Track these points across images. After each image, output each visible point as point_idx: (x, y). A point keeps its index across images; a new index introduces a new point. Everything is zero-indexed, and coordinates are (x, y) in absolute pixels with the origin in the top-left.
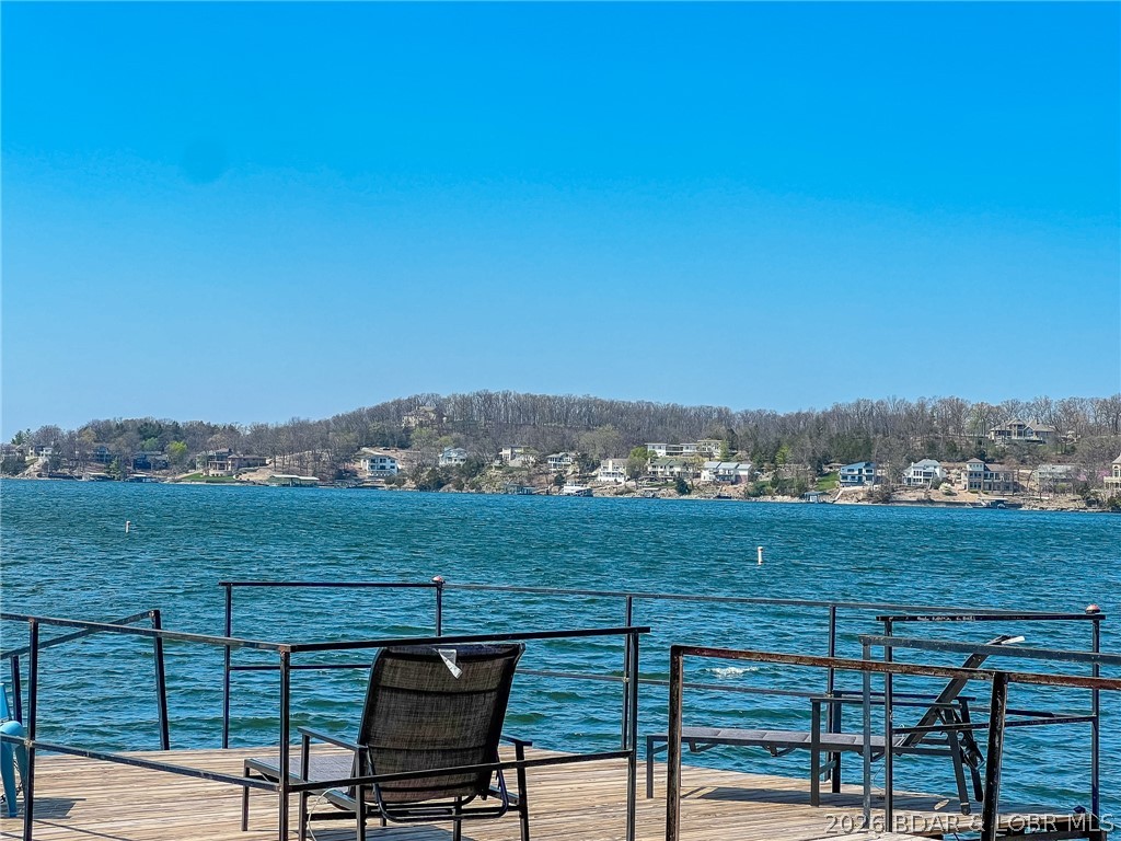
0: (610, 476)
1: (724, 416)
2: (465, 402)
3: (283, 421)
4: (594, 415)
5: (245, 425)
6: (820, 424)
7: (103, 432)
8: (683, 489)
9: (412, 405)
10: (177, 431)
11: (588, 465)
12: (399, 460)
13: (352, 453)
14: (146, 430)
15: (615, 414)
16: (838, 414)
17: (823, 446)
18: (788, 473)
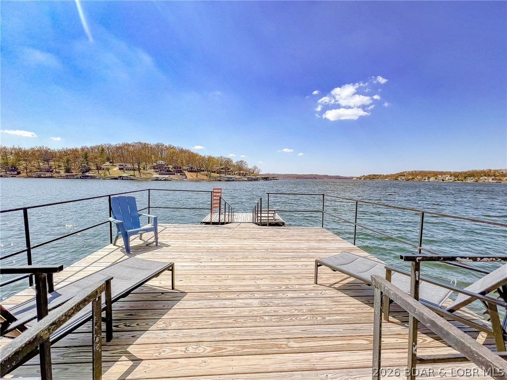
0: (432, 179)
1: (450, 172)
2: (412, 172)
3: (390, 174)
4: (430, 173)
5: (385, 175)
6: (466, 173)
7: (370, 175)
8: (443, 180)
9: (405, 172)
10: (377, 175)
11: (429, 178)
12: (403, 178)
13: (398, 177)
14: (374, 175)
15: (434, 172)
16: (469, 172)
17: (466, 175)
18: (460, 179)
